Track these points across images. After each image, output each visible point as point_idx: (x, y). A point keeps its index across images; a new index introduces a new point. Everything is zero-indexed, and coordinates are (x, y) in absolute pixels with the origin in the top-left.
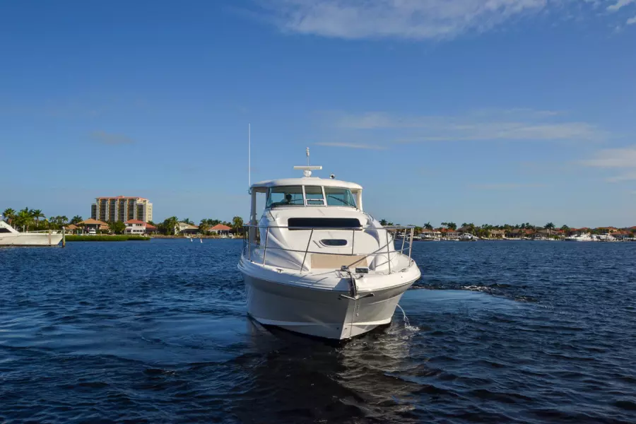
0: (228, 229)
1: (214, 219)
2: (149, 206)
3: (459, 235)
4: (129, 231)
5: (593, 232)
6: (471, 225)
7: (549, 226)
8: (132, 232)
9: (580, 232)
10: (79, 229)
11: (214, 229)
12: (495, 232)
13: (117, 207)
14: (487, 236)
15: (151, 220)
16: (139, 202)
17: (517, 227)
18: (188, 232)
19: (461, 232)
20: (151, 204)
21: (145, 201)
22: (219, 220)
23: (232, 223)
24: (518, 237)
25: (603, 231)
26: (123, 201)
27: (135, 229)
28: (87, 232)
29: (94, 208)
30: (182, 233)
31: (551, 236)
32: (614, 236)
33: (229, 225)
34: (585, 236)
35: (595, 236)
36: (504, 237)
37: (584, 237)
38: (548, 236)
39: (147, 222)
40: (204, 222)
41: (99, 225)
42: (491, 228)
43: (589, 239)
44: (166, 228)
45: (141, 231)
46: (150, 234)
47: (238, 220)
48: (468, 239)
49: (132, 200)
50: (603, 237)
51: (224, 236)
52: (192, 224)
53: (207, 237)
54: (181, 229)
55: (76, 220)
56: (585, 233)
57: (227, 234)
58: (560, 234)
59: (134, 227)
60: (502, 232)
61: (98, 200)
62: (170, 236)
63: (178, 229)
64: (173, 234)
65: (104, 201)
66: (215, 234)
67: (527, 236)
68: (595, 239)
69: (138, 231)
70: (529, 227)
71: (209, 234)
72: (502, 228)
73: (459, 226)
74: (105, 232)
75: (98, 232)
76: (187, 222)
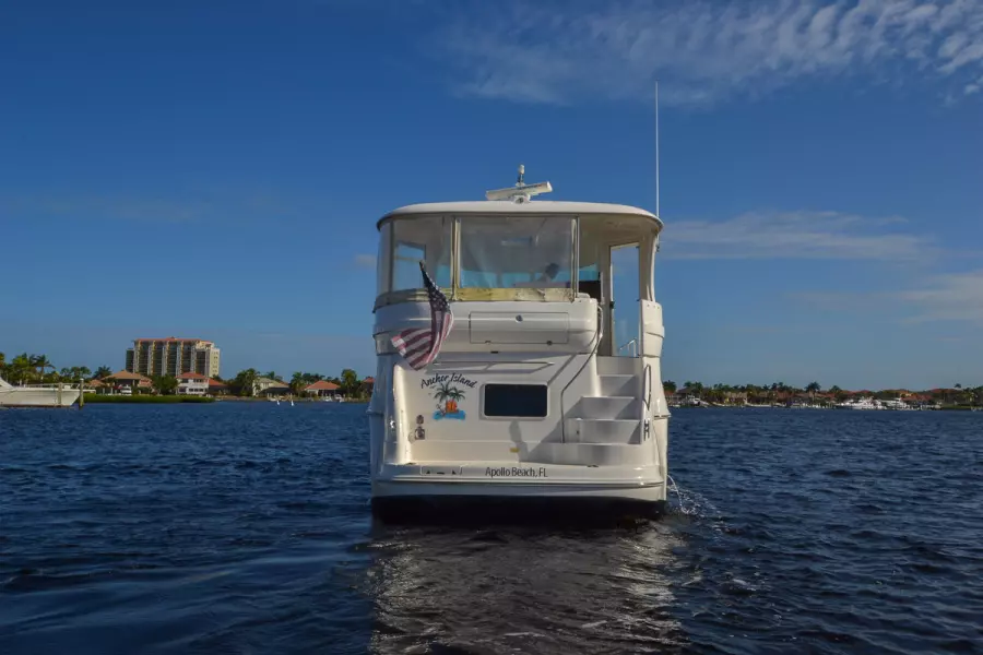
0: (334, 387)
1: (313, 373)
2: (214, 352)
3: (680, 399)
4: (183, 390)
5: (876, 396)
6: (699, 385)
7: (813, 387)
8: (188, 392)
9: (857, 397)
10: (106, 387)
11: (312, 388)
12: (734, 395)
13: (165, 354)
14: (722, 402)
15: (217, 374)
16: (199, 346)
17: (766, 388)
18: (274, 391)
19: (683, 394)
20: (218, 350)
21: (208, 346)
22: (320, 374)
23: (341, 379)
24: (768, 403)
25: (891, 395)
26: (174, 344)
27: (192, 386)
28: (119, 392)
29: (130, 354)
30: (264, 393)
31: (815, 402)
32: (908, 402)
33: (336, 381)
34: (865, 401)
35: (879, 402)
36: (746, 403)
37: (864, 404)
38: (810, 401)
39: (211, 375)
40: (297, 377)
41: (137, 381)
42: (727, 389)
43: (871, 406)
44: (240, 386)
45: (202, 390)
46: (215, 395)
47: (349, 375)
48: (692, 405)
49: (189, 344)
50: (891, 403)
51: (328, 399)
52: (279, 380)
53: (302, 399)
54: (263, 387)
55: (102, 373)
56: (866, 398)
57: (332, 395)
58: (829, 399)
59: (191, 384)
60: (745, 395)
61: (136, 343)
62: (244, 398)
63: (258, 387)
64: (249, 394)
65: (146, 344)
66: (314, 395)
67: (779, 401)
68: (880, 407)
69: (196, 390)
70: (783, 389)
71: (304, 395)
72: (743, 389)
73: (680, 387)
74: (145, 390)
75: (135, 390)
76: (271, 376)
